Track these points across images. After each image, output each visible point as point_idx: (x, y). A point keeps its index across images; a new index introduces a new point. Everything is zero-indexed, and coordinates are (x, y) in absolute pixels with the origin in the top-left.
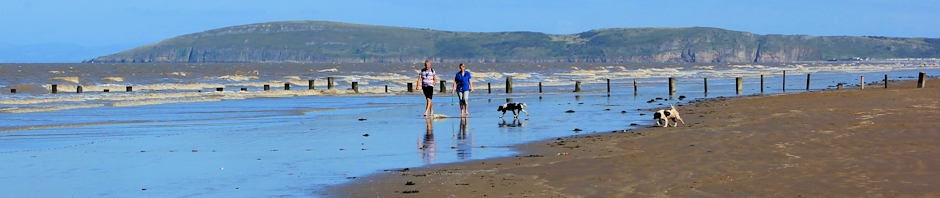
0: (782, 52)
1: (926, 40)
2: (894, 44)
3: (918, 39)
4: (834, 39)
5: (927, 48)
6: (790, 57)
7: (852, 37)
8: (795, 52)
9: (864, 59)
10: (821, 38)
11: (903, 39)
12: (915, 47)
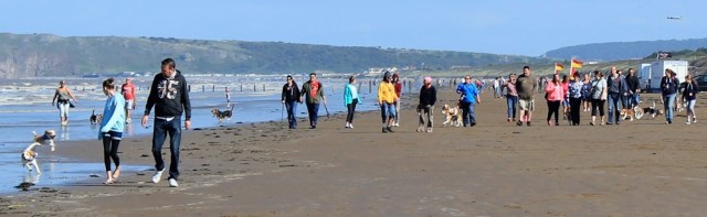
0: (9, 61)
1: (242, 45)
2: (191, 51)
3: (230, 43)
4: (94, 42)
5: (244, 57)
6: (23, 70)
7: (122, 39)
8: (31, 61)
9: (143, 74)
10: (73, 40)
11: (206, 43)
12: (223, 55)
